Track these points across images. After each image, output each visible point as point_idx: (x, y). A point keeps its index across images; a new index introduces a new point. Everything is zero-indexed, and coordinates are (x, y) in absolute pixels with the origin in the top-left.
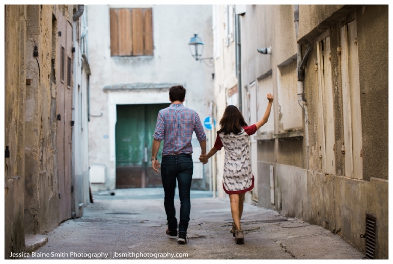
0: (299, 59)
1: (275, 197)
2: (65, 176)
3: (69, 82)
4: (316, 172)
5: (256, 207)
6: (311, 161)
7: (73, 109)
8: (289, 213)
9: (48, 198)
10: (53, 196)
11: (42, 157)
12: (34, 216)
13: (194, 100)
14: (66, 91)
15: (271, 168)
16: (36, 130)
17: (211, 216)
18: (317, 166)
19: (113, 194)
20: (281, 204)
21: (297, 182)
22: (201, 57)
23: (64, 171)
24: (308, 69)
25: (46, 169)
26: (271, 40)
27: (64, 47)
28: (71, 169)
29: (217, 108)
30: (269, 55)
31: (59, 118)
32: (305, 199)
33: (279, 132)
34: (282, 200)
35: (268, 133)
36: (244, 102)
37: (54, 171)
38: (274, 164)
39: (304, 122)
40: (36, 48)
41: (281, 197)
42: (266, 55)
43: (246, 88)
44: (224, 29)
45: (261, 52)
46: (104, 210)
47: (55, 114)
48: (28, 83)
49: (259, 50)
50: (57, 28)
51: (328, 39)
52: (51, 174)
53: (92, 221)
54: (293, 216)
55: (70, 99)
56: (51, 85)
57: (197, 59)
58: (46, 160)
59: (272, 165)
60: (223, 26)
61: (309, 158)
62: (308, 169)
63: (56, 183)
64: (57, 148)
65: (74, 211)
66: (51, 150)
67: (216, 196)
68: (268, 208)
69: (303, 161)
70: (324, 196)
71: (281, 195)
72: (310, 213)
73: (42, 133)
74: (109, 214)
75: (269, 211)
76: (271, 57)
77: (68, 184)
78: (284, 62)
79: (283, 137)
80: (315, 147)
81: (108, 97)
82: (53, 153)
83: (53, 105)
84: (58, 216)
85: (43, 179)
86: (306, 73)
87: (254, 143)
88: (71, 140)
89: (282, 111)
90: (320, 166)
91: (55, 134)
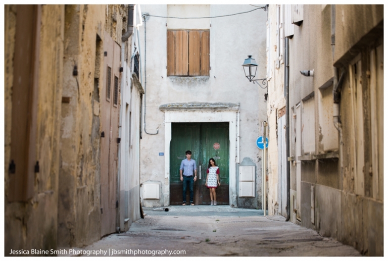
0: (335, 82)
1: (314, 217)
2: (109, 191)
3: (116, 101)
4: (349, 193)
5: (299, 226)
6: (345, 182)
7: (119, 127)
8: (326, 233)
9: (88, 212)
10: (94, 211)
11: (81, 172)
12: (70, 230)
13: (248, 120)
14: (112, 109)
15: (312, 187)
16: (74, 147)
17: (252, 234)
18: (350, 187)
19: (167, 210)
20: (320, 224)
21: (333, 202)
22: (254, 79)
23: (108, 186)
24: (343, 91)
25: (86, 184)
26: (314, 62)
27: (111, 66)
28: (117, 184)
29: (269, 128)
30: (312, 77)
31: (103, 135)
32: (339, 220)
33: (319, 153)
34: (320, 220)
35: (310, 153)
36: (291, 123)
37: (95, 186)
38: (314, 184)
39: (339, 144)
40: (76, 68)
41: (320, 217)
42: (308, 77)
43: (293, 108)
44: (276, 51)
45: (304, 74)
46: (152, 225)
47: (98, 132)
48: (66, 100)
49: (302, 71)
50: (102, 49)
51: (360, 63)
52: (92, 189)
53: (135, 235)
54: (329, 236)
55: (116, 116)
56: (93, 103)
57: (251, 81)
58: (86, 175)
59: (313, 185)
60: (274, 48)
61: (343, 179)
62: (342, 190)
63: (97, 198)
64: (100, 164)
65: (119, 226)
66: (93, 166)
67: (267, 214)
68: (309, 227)
69: (338, 182)
70: (355, 216)
71: (320, 215)
72: (343, 233)
73: (81, 149)
74: (155, 229)
75: (310, 230)
76: (313, 79)
77: (112, 199)
78: (324, 85)
79: (321, 158)
80: (348, 168)
81: (164, 116)
82: (95, 169)
83: (96, 123)
84: (100, 231)
85: (81, 194)
86: (341, 96)
87: (299, 163)
88: (117, 156)
89: (322, 132)
90: (352, 187)
91: (98, 150)
